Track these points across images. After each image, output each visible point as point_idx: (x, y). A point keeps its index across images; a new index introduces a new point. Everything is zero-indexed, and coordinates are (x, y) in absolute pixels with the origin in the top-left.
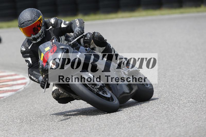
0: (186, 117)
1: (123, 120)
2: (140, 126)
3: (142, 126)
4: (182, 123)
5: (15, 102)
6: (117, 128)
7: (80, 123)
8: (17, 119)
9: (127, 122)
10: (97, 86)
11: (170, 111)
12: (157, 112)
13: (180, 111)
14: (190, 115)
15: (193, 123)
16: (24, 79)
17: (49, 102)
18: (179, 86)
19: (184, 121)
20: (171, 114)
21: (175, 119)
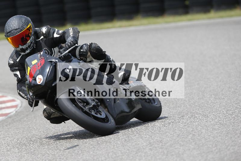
0: (217, 142)
1: (142, 147)
2: (164, 153)
3: (167, 153)
4: (214, 149)
5: (8, 129)
6: (137, 156)
7: (92, 151)
8: (14, 148)
9: (147, 148)
10: (89, 105)
11: (196, 135)
12: (181, 136)
13: (209, 135)
14: (221, 139)
15: (227, 148)
16: (13, 101)
17: (49, 127)
18: (201, 105)
19: (216, 146)
20: (198, 138)
21: (204, 144)
